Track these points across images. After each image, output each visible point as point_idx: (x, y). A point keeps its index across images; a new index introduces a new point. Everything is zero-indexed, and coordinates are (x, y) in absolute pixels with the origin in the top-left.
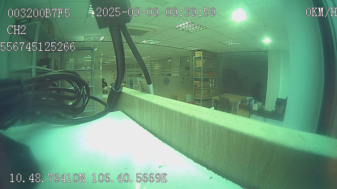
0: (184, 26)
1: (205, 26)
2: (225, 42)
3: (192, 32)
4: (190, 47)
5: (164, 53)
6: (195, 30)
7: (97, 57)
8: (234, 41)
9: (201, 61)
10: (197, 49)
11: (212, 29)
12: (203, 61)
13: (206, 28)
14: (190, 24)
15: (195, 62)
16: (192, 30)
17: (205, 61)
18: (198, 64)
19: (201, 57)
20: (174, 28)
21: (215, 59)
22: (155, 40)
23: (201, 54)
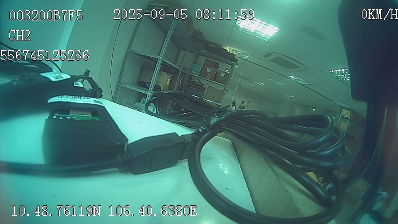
0: (339, 73)
4: (341, 102)
5: (310, 98)
7: (236, 75)
9: (347, 124)
10: (347, 106)
12: (349, 124)
14: (347, 73)
15: (340, 122)
17: (351, 125)
18: (342, 125)
19: (349, 118)
20: (328, 72)
22: (304, 80)
23: (349, 114)
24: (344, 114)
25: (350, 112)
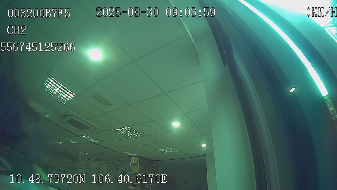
0: (123, 131)
1: (143, 134)
2: (162, 150)
3: (130, 137)
4: (128, 152)
5: (101, 153)
6: (134, 136)
8: (171, 149)
9: (138, 168)
10: (134, 154)
11: (148, 137)
12: (140, 168)
13: (144, 135)
14: (129, 130)
15: (131, 167)
16: (130, 135)
17: (142, 168)
18: (134, 169)
19: (138, 163)
20: (113, 131)
21: (153, 166)
22: (94, 138)
23: (138, 160)
24: (133, 161)
25: (138, 158)
